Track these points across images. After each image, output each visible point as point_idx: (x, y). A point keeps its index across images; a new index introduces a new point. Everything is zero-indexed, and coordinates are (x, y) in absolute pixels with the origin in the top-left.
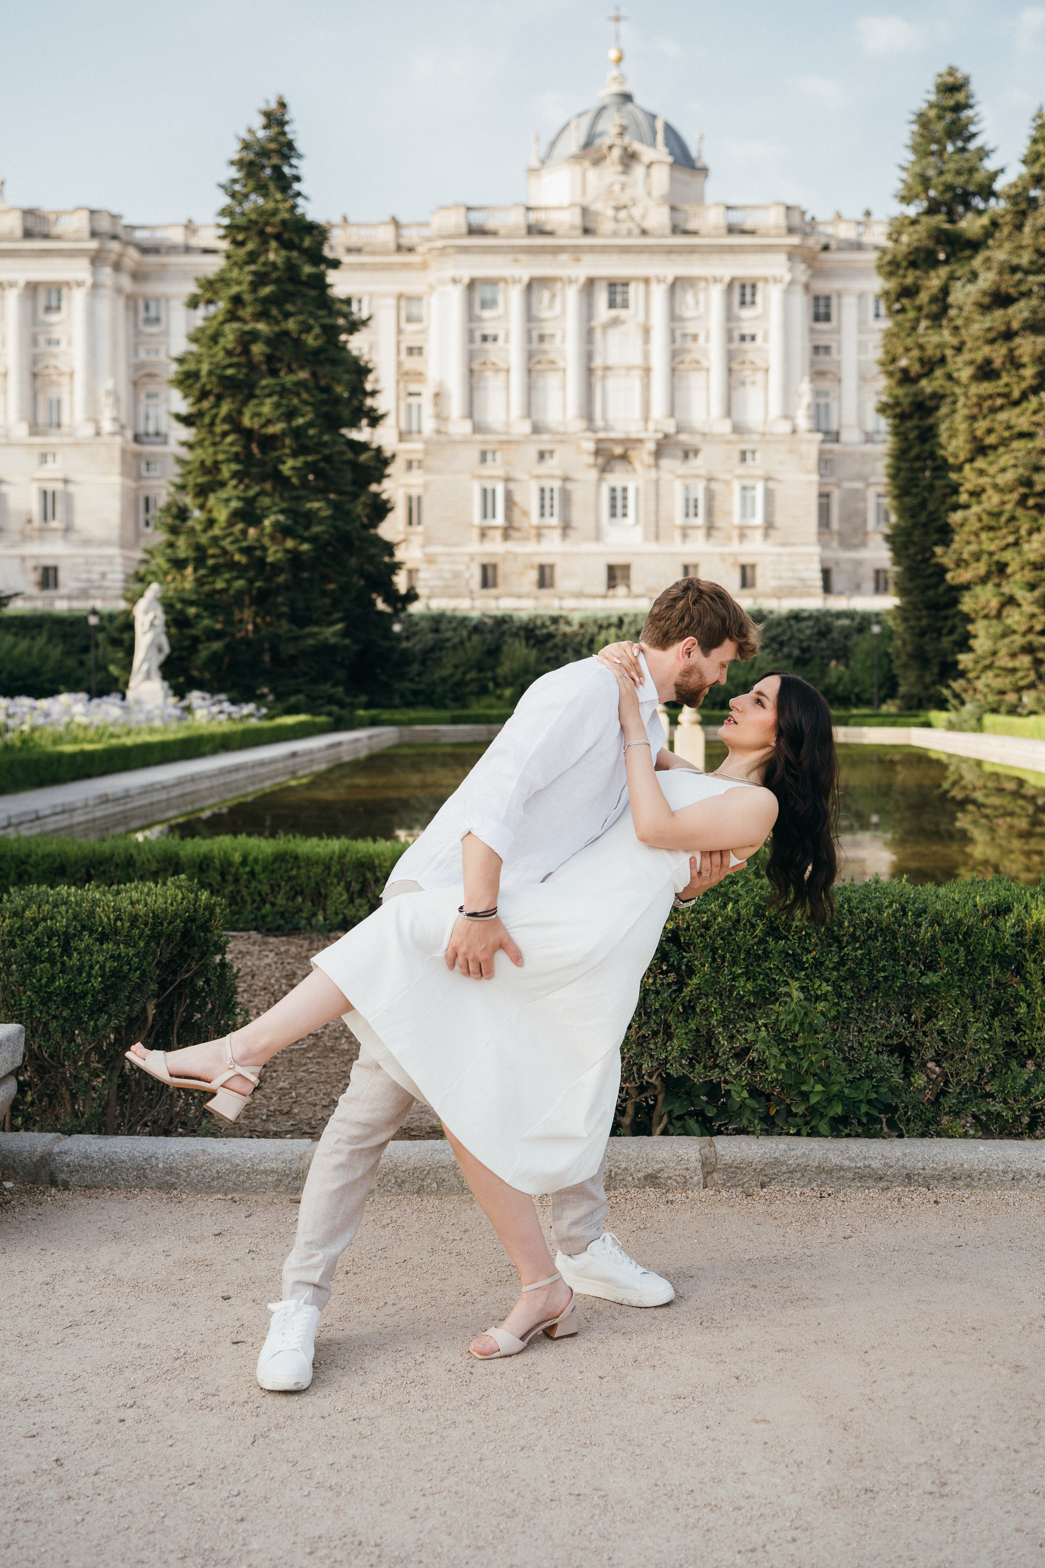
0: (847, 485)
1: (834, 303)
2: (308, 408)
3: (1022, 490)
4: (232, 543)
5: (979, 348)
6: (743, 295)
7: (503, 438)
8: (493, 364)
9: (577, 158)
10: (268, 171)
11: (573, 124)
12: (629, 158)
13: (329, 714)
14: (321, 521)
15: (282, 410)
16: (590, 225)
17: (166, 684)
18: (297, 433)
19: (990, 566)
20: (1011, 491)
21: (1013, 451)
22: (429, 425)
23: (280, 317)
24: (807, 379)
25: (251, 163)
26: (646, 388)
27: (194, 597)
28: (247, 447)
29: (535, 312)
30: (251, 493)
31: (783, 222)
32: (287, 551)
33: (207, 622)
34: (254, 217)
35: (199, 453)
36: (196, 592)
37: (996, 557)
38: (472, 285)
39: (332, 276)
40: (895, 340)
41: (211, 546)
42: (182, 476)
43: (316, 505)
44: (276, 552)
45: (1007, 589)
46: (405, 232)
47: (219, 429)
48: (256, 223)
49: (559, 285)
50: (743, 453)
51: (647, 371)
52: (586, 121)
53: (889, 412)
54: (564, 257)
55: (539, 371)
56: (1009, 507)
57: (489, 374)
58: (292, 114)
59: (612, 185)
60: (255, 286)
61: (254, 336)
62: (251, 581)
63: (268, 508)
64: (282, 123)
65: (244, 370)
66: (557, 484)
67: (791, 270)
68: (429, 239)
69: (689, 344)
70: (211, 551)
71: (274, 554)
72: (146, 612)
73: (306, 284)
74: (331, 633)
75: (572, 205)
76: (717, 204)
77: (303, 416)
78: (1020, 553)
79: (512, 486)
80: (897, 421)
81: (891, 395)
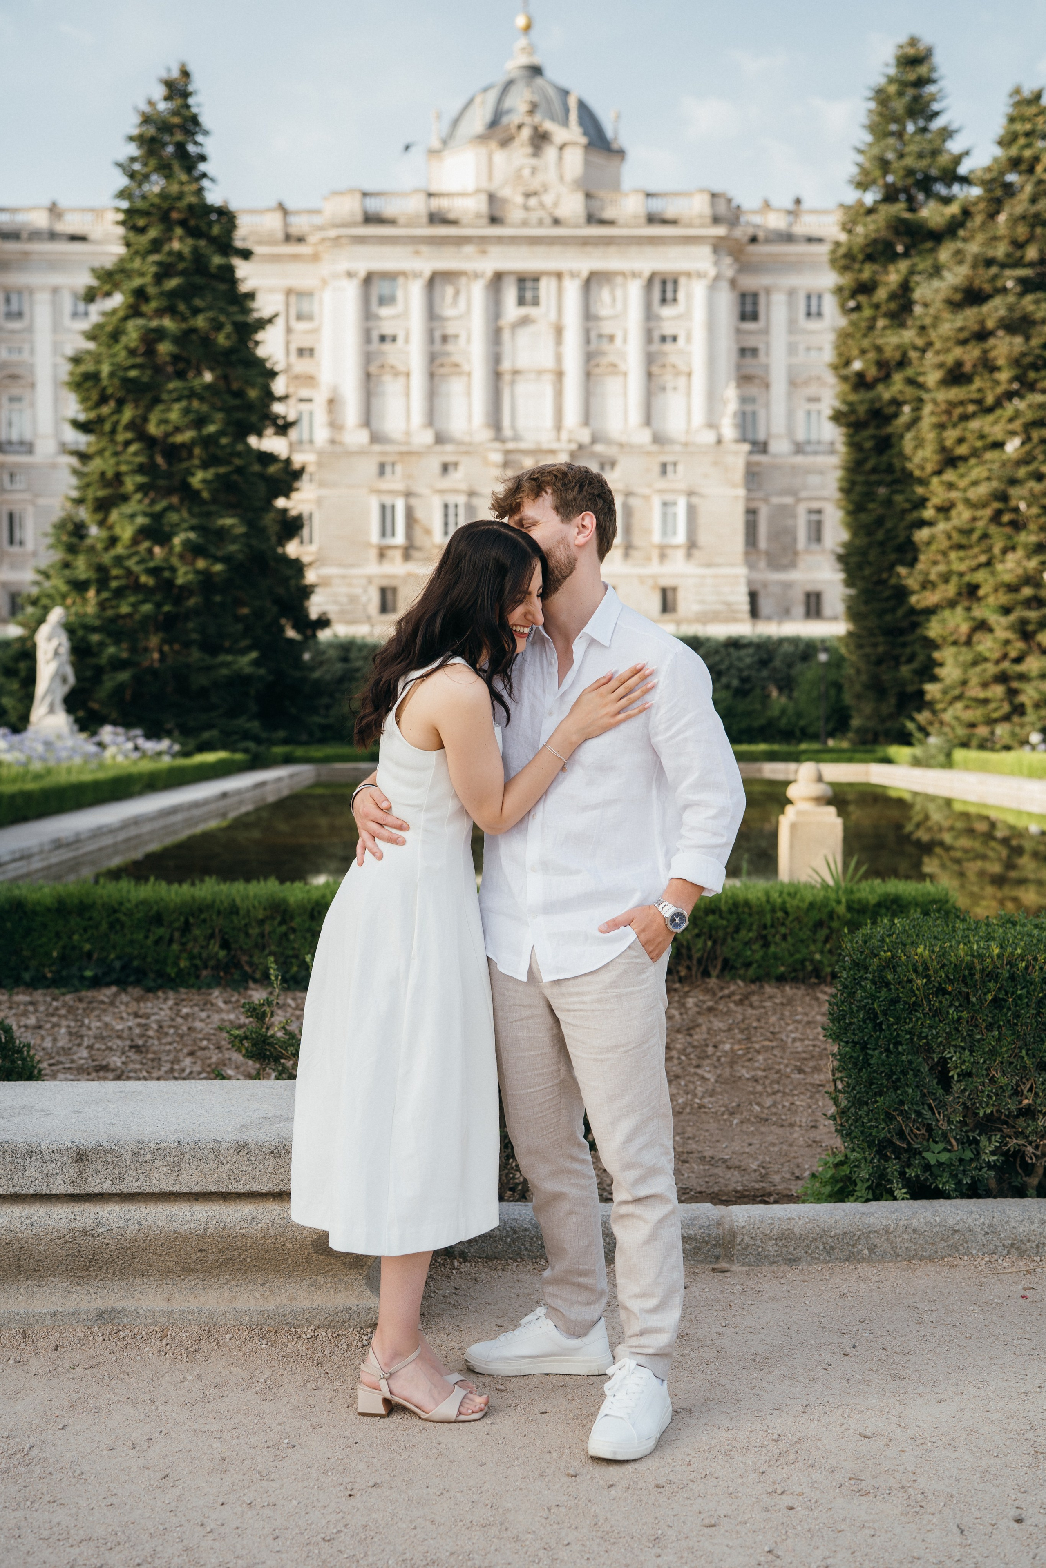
0: (775, 500)
1: (762, 300)
2: (219, 416)
3: (997, 505)
4: (138, 563)
5: (948, 350)
6: (664, 292)
7: (404, 449)
8: (392, 367)
9: (482, 138)
10: (170, 149)
11: (478, 100)
12: (540, 139)
13: (246, 751)
14: (235, 539)
15: (192, 416)
16: (498, 214)
17: (71, 719)
18: (208, 442)
19: (960, 588)
20: (984, 506)
21: (986, 462)
22: (321, 435)
23: (188, 313)
24: (733, 384)
25: (153, 140)
26: (559, 394)
27: (97, 623)
28: (151, 457)
29: (437, 310)
30: (158, 507)
31: (707, 211)
32: (198, 572)
33: (111, 650)
34: (157, 201)
35: (97, 465)
36: (98, 617)
37: (967, 578)
38: (369, 279)
39: (242, 269)
40: (850, 342)
41: (115, 566)
42: (78, 488)
43: (228, 521)
44: (186, 573)
45: (978, 612)
46: (293, 219)
47: (121, 437)
48: (159, 207)
49: (463, 280)
50: (664, 466)
51: (559, 375)
52: (492, 97)
53: (843, 420)
54: (469, 249)
55: (442, 375)
56: (980, 524)
57: (387, 378)
58: (196, 84)
59: (520, 170)
60: (159, 278)
61: (160, 334)
62: (158, 605)
63: (177, 525)
64: (186, 95)
65: (149, 372)
66: (461, 500)
67: (716, 263)
68: (321, 228)
69: (605, 346)
70: (115, 572)
71: (183, 576)
72: (49, 639)
73: (214, 276)
74: (245, 661)
75: (478, 191)
76: (636, 191)
77: (213, 422)
78: (993, 573)
79: (413, 501)
80: (851, 431)
81: (845, 402)
